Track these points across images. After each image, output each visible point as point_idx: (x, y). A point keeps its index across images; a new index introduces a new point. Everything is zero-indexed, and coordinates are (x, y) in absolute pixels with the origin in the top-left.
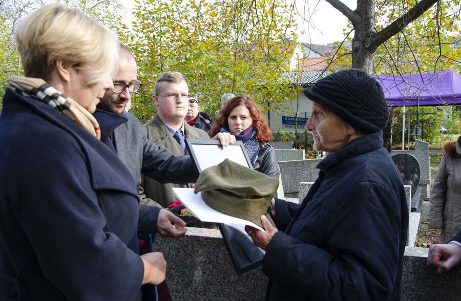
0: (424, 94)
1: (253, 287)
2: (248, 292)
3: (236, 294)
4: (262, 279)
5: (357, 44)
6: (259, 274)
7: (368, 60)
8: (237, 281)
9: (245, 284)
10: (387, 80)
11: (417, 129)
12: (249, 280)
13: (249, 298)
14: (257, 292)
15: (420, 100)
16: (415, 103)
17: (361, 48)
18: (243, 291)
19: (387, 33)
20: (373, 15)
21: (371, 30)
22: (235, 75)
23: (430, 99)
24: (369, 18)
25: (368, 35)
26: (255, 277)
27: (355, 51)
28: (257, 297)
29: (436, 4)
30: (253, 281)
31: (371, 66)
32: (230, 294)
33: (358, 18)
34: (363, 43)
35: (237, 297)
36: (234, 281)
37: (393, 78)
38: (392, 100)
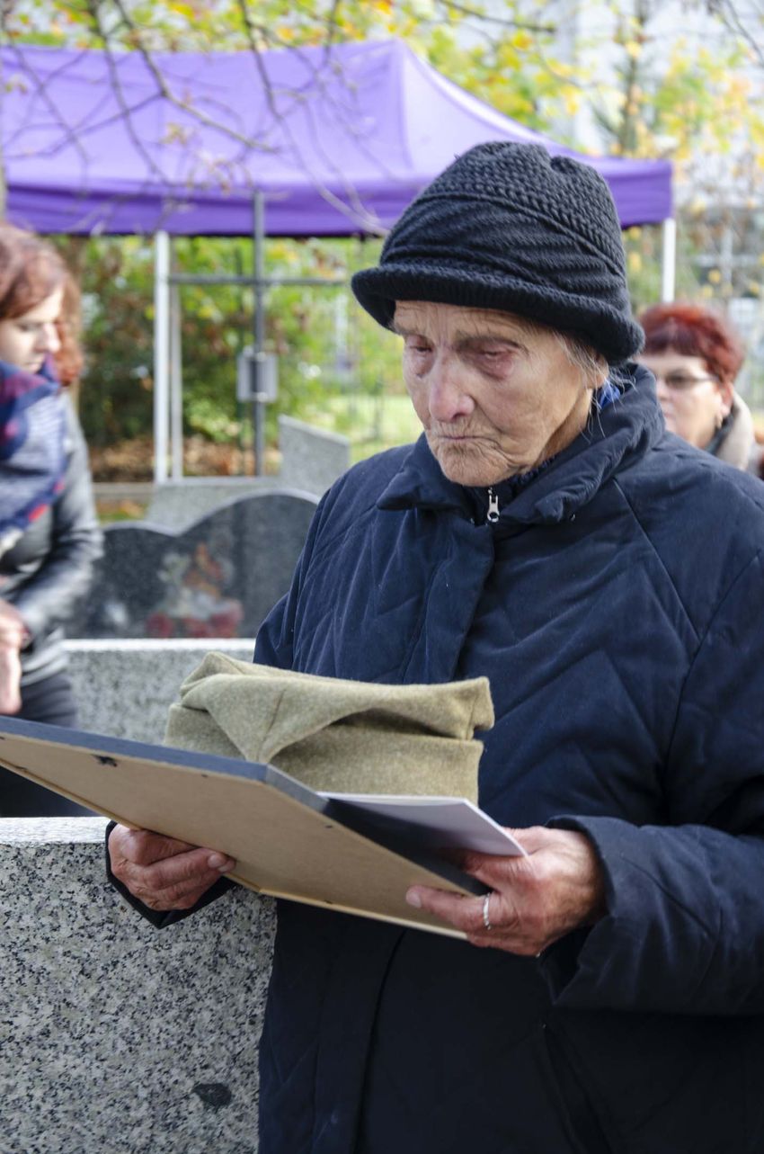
0: (276, 174)
1: (122, 1046)
2: (98, 1074)
3: (38, 1093)
4: (167, 1007)
6: (152, 985)
8: (46, 1033)
9: (87, 1038)
10: (72, 78)
11: (254, 366)
12: (105, 1018)
13: (104, 1101)
14: (142, 1071)
15: (271, 206)
16: (237, 221)
18: (74, 1073)
23: (305, 200)
26: (134, 1000)
28: (143, 1093)
30: (125, 1022)
32: (11, 1097)
35: (46, 1108)
36: (34, 1033)
37: (101, 70)
38: (99, 197)
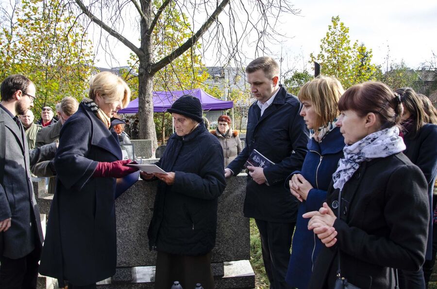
5: (142, 71)
7: (150, 81)
17: (145, 73)
19: (161, 64)
20: (151, 52)
21: (150, 61)
22: (47, 91)
24: (149, 54)
25: (149, 65)
27: (141, 75)
29: (190, 48)
31: (152, 85)
33: (141, 53)
34: (146, 70)
